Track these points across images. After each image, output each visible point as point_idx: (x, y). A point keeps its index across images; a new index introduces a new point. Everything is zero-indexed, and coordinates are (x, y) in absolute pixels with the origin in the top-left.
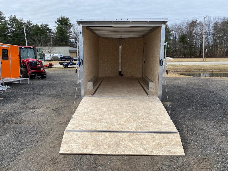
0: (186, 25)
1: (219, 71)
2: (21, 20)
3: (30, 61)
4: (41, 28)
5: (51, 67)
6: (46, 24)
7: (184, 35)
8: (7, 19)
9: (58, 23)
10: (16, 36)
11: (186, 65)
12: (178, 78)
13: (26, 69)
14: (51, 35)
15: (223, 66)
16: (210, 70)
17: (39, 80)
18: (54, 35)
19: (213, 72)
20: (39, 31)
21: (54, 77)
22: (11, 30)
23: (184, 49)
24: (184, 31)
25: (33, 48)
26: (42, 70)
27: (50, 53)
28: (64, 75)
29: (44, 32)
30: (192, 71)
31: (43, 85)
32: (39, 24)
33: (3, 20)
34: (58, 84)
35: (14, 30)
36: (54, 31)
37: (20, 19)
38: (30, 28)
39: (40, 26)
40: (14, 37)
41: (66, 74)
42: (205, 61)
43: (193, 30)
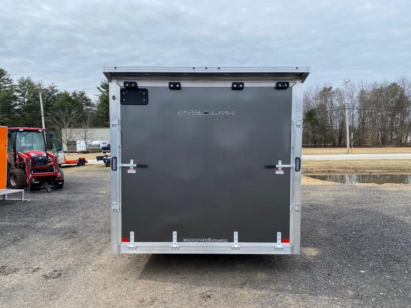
0: (314, 94)
1: (381, 171)
2: (40, 85)
3: (33, 155)
4: (73, 98)
5: (83, 165)
6: (81, 91)
7: (312, 110)
8: (16, 83)
9: (102, 89)
10: (29, 110)
11: (321, 161)
12: (314, 186)
13: (24, 171)
14: (88, 110)
15: (386, 161)
16: (365, 169)
17: (48, 192)
18: (95, 109)
19: (370, 173)
20: (68, 103)
21: (81, 184)
22: (21, 100)
23: (314, 132)
24: (311, 104)
25: (41, 131)
26: (56, 172)
27: (85, 139)
28: (101, 181)
29: (78, 104)
30: (334, 172)
31: (51, 205)
32: (70, 92)
33: (7, 83)
34: (81, 202)
35: (26, 100)
36: (95, 103)
37: (37, 82)
38: (54, 97)
39: (70, 95)
40: (24, 113)
41: (105, 179)
42: (352, 153)
43: (326, 101)
